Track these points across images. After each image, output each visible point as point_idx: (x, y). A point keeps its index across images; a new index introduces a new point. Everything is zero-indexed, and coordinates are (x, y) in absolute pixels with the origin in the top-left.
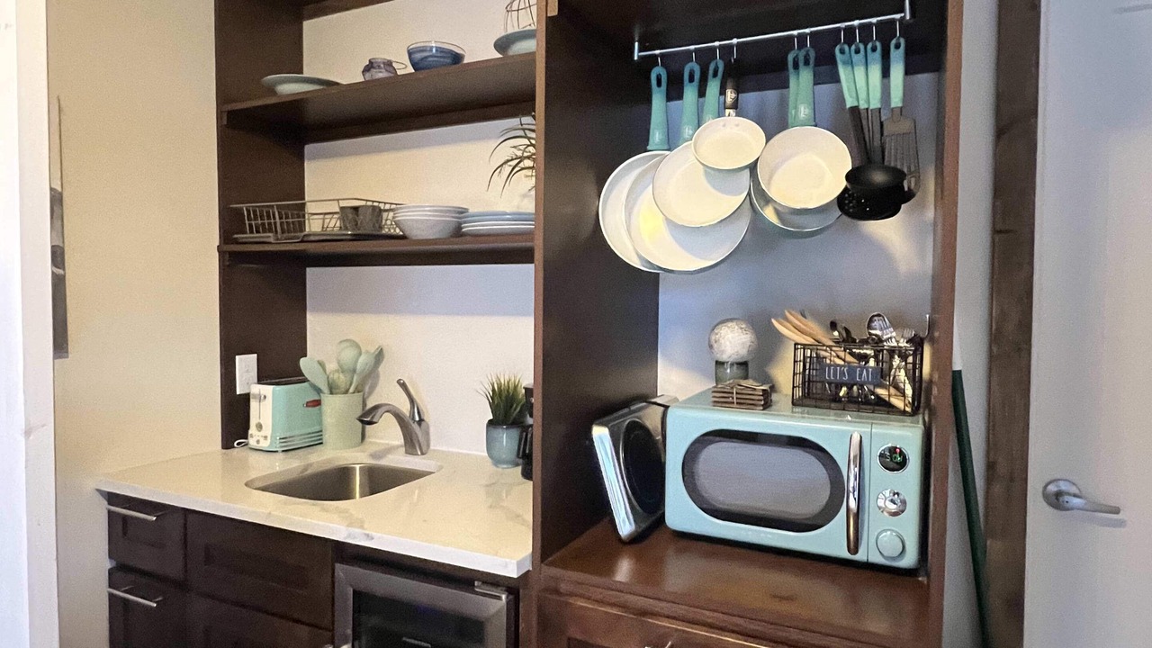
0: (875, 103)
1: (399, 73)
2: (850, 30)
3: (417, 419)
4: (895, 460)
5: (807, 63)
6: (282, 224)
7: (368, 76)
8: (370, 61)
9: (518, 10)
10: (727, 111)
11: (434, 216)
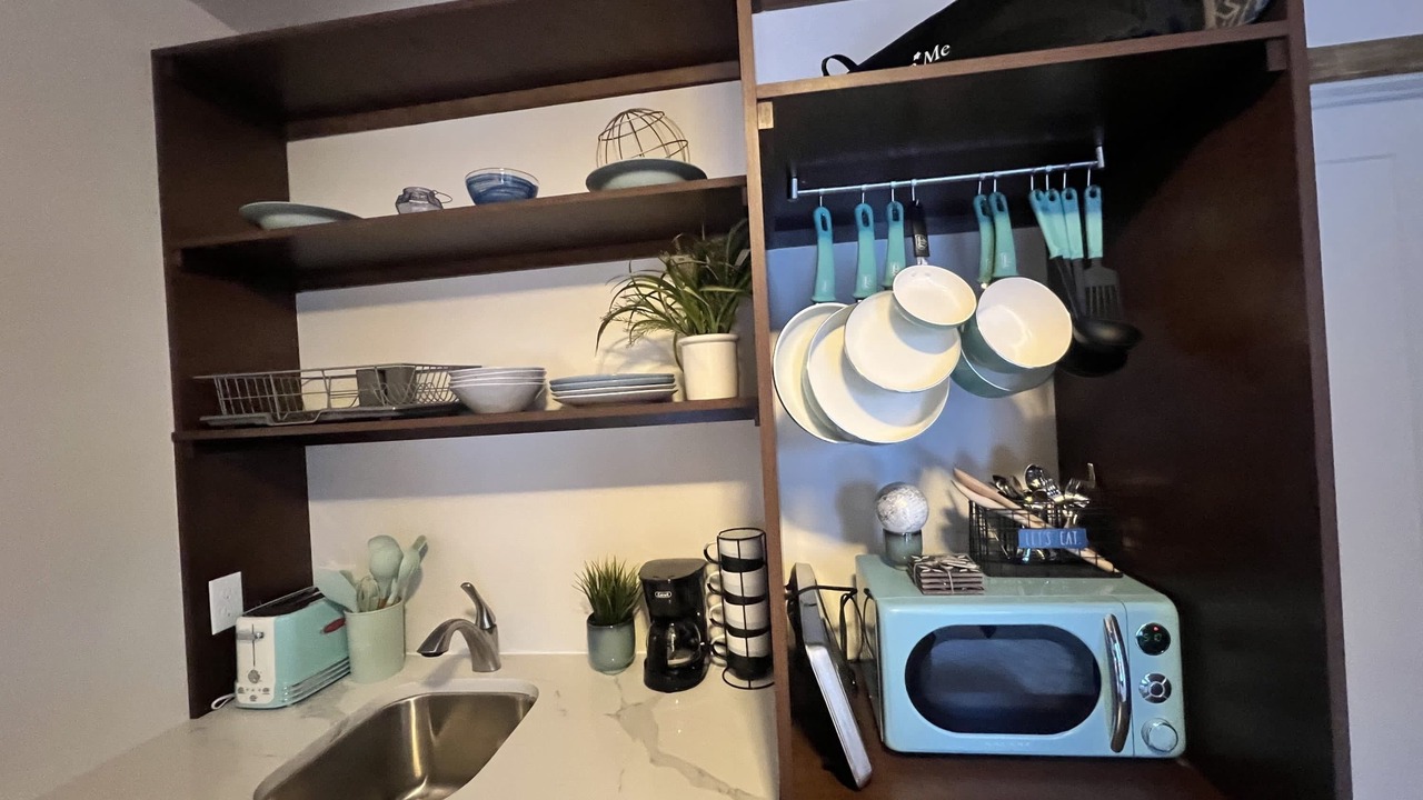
0: (1078, 254)
1: (445, 206)
2: (1040, 177)
3: (487, 626)
4: (1154, 641)
5: (1000, 208)
6: (280, 399)
7: (405, 208)
8: (405, 190)
9: (619, 137)
10: (919, 259)
11: (506, 381)
